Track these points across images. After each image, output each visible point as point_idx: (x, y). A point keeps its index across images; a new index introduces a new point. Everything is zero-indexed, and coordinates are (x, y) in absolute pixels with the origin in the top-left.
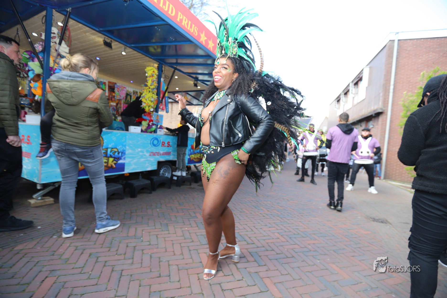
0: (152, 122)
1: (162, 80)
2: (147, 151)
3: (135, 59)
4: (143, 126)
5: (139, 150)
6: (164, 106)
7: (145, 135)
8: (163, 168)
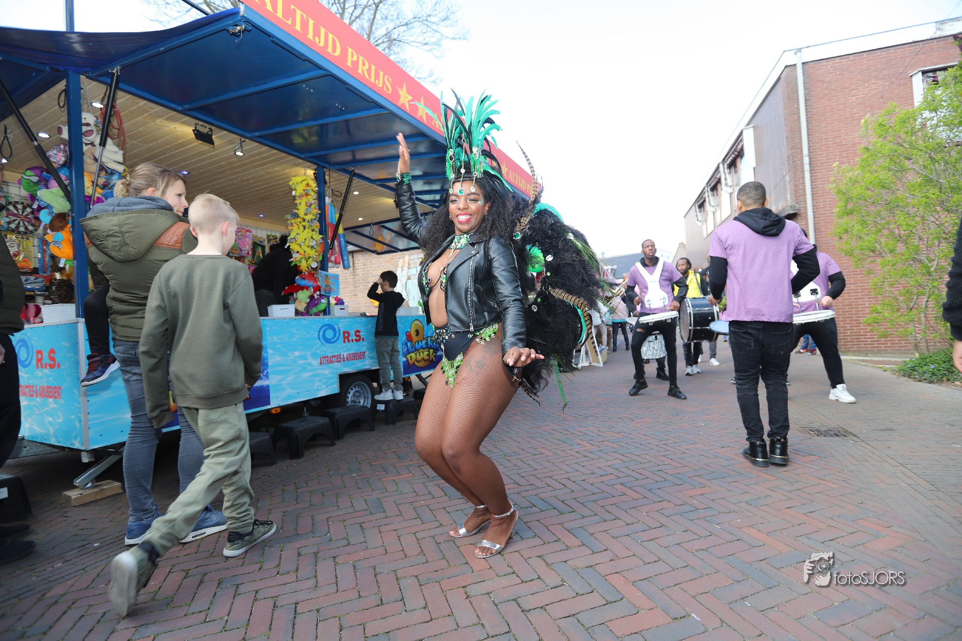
0: (318, 293)
1: (328, 199)
2: (314, 355)
3: (265, 164)
4: (299, 302)
5: (297, 353)
6: (338, 255)
7: (304, 321)
8: (352, 389)
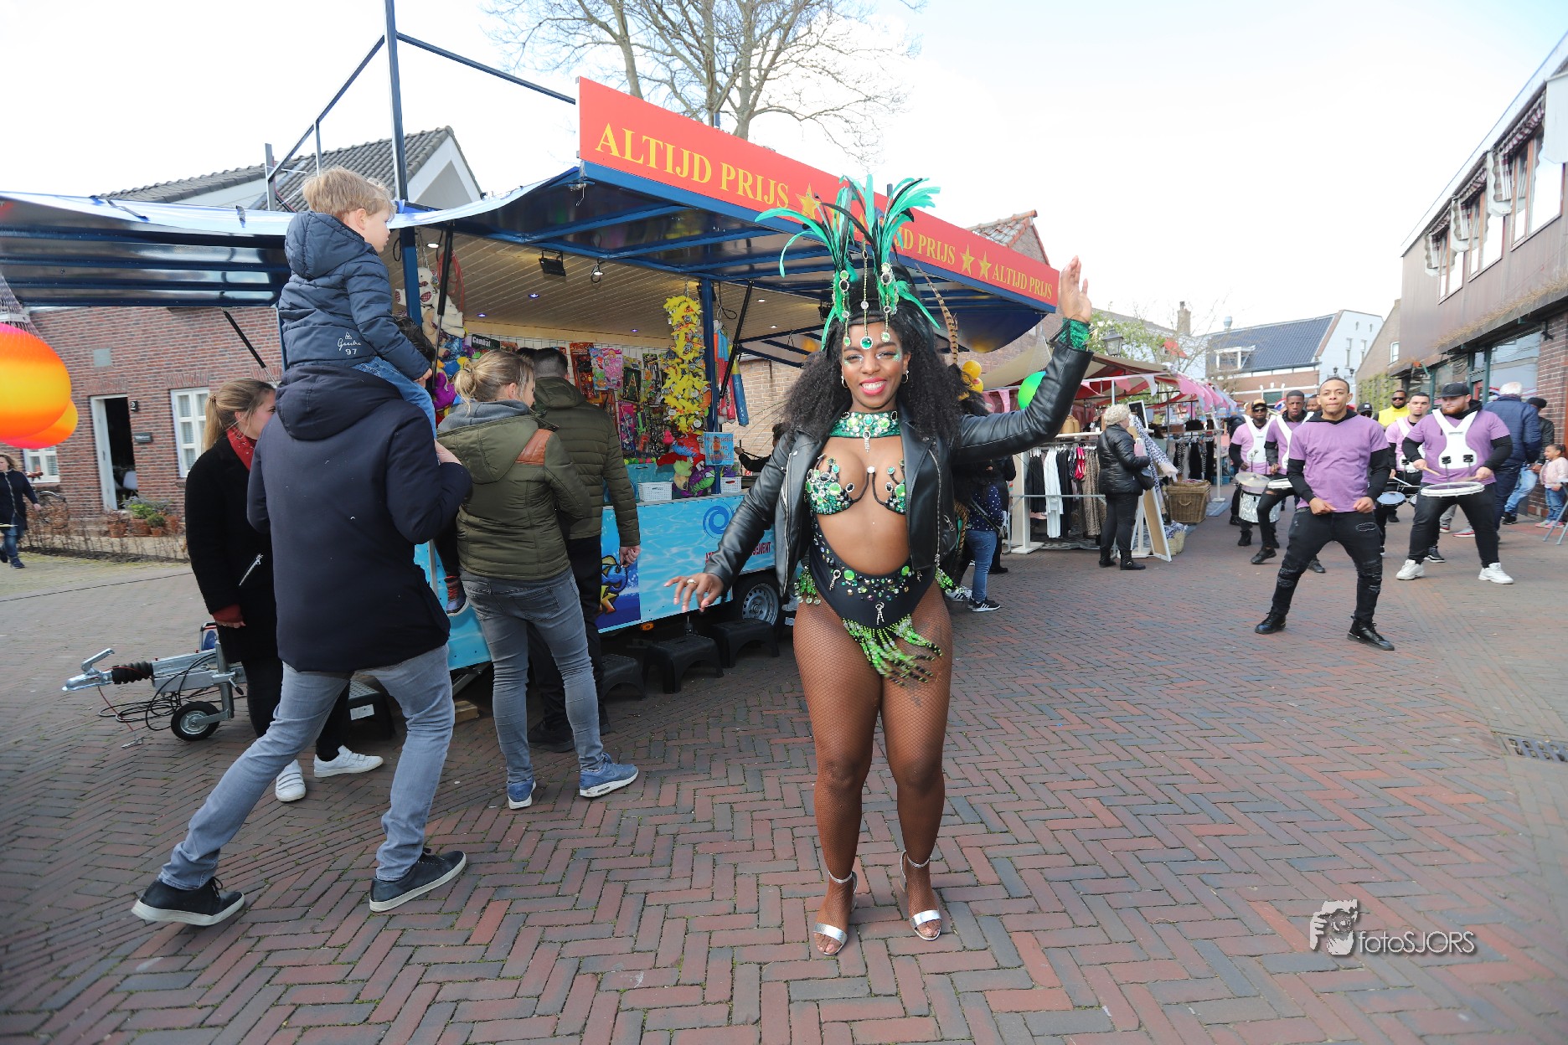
0: (702, 463)
1: (717, 325)
2: (697, 551)
4: (679, 476)
5: (674, 550)
6: (731, 408)
7: (684, 505)
8: (751, 595)
